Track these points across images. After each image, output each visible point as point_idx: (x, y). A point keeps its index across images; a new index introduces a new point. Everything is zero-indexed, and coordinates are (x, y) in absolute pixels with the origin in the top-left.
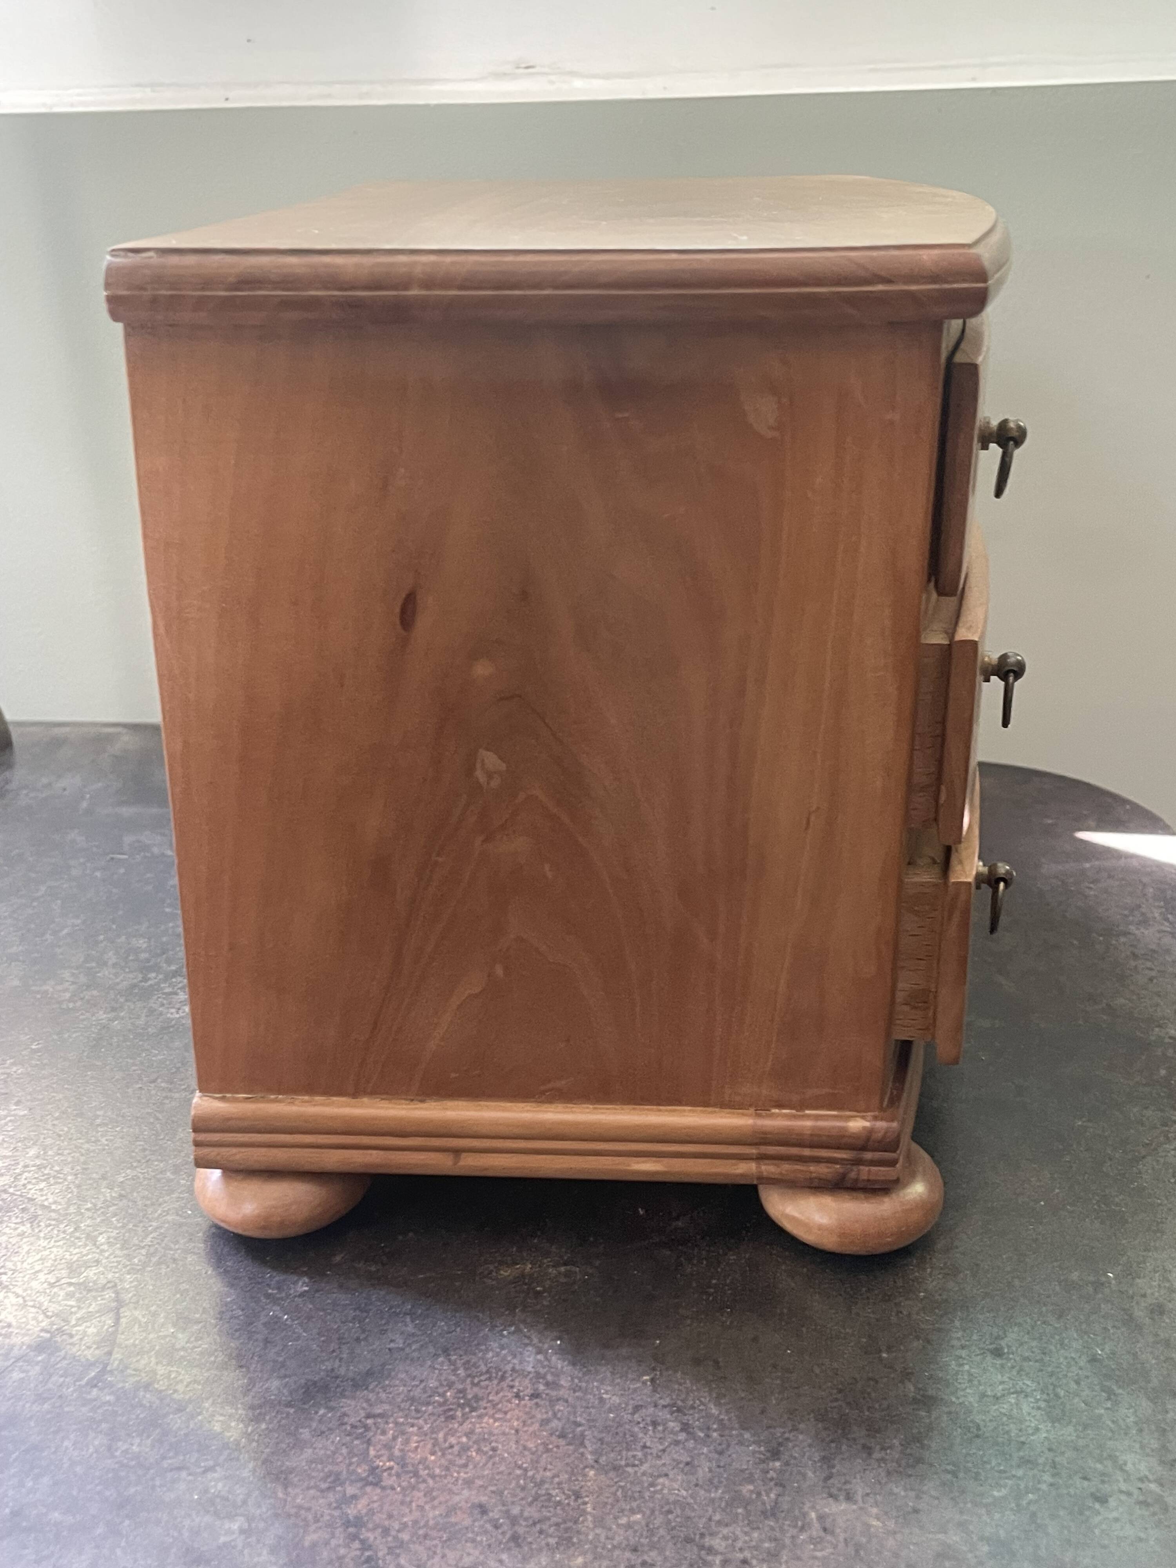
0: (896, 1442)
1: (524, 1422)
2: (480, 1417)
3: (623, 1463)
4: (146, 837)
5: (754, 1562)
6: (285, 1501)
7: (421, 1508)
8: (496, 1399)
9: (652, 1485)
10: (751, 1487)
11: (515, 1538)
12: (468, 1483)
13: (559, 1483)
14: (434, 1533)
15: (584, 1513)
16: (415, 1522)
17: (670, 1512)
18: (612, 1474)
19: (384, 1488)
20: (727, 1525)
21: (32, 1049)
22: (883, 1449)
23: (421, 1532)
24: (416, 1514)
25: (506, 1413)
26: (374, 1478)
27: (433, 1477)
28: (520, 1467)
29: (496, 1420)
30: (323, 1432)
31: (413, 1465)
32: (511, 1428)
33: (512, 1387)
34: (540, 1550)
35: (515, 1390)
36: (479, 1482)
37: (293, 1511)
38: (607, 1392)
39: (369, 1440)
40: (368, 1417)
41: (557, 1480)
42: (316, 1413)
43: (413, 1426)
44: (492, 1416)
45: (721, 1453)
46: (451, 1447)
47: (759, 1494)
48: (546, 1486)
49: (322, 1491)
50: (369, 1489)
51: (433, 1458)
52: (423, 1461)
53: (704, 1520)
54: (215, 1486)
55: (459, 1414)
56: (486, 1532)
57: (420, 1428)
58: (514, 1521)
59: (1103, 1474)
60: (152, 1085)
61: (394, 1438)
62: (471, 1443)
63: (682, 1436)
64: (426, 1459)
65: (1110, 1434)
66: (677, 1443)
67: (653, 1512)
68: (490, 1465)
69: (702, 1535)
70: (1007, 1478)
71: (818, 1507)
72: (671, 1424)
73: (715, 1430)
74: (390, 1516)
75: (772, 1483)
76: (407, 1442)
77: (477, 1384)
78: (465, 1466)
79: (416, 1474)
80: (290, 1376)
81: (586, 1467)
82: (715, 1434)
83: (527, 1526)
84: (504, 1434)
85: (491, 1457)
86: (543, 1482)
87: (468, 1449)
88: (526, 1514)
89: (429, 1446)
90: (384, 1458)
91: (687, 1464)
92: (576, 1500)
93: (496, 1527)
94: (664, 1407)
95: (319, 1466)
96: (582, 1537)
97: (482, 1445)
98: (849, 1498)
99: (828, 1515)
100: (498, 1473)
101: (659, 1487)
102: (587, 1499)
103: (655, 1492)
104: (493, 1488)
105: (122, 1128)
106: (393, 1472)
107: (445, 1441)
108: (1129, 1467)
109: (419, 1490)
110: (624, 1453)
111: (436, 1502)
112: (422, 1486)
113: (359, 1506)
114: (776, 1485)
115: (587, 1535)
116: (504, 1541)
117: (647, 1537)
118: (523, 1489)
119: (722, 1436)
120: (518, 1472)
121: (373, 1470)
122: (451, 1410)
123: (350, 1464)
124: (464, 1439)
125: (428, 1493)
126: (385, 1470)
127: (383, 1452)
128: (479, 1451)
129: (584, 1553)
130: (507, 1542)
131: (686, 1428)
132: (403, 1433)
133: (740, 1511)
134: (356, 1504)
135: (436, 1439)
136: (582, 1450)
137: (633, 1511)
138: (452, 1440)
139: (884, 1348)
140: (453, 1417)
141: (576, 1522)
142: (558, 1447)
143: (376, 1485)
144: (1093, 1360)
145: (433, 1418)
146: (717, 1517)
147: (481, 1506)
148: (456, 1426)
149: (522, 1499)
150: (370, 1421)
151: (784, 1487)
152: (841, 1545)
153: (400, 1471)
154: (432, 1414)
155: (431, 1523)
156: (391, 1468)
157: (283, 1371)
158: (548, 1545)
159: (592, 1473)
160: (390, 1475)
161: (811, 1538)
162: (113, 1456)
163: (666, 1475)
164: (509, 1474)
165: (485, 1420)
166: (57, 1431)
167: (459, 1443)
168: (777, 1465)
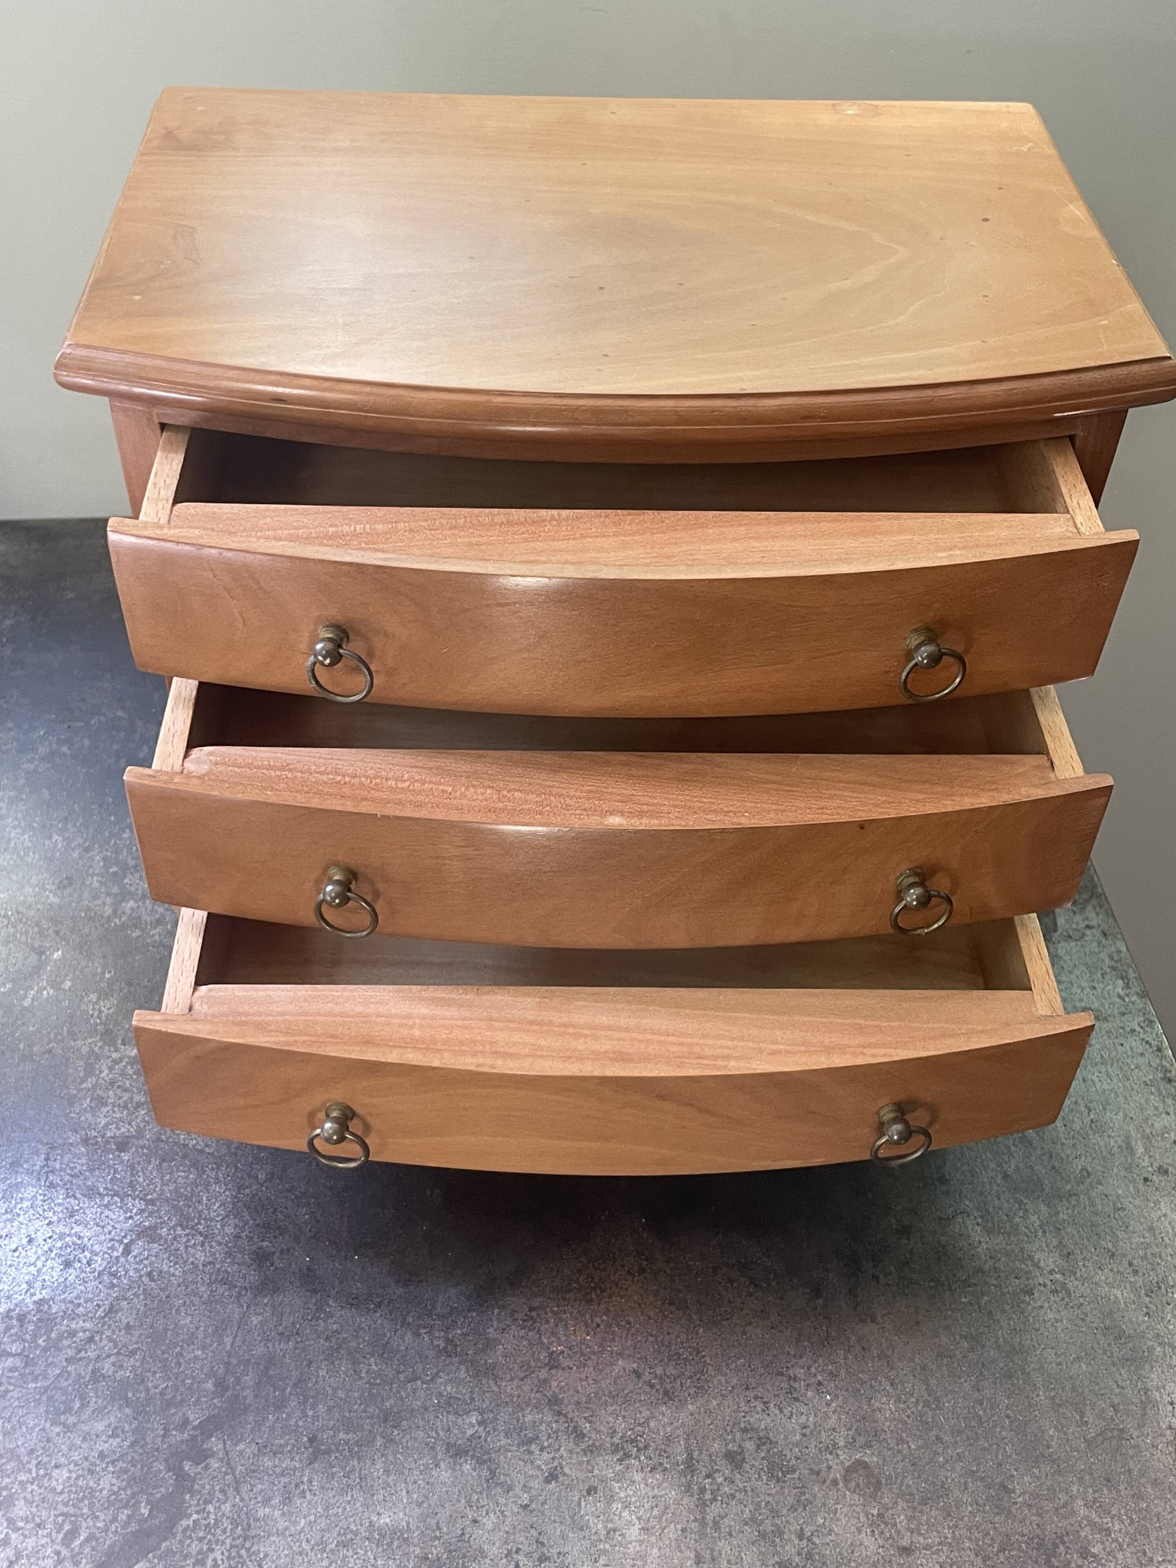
0: (892, 1268)
1: (641, 1295)
2: (611, 1295)
3: (719, 1318)
5: (826, 1383)
6: (500, 1392)
7: (595, 1381)
8: (616, 1278)
10: (809, 1323)
11: (666, 1393)
18: (714, 1329)
22: (885, 1276)
24: (594, 1387)
25: (626, 1290)
26: (554, 1362)
27: (595, 1353)
28: (651, 1335)
29: (621, 1297)
30: (504, 1329)
31: (577, 1346)
32: (635, 1302)
33: (623, 1266)
34: (686, 1400)
35: (626, 1269)
36: (627, 1352)
38: (691, 1260)
39: (539, 1330)
40: (531, 1309)
42: (493, 1313)
43: (565, 1312)
44: (618, 1294)
45: (782, 1298)
46: (598, 1325)
47: (815, 1328)
49: (522, 1379)
50: (553, 1371)
51: (589, 1337)
52: (584, 1342)
54: (445, 1389)
55: (594, 1296)
56: (646, 1392)
57: (571, 1314)
58: (661, 1380)
59: (1027, 1272)
61: (556, 1325)
62: (611, 1320)
63: (752, 1289)
64: (585, 1339)
65: (1026, 1239)
66: (750, 1295)
70: (968, 1287)
71: (855, 1331)
72: (743, 1280)
73: (773, 1280)
75: (822, 1317)
77: (599, 1268)
79: (582, 1354)
81: (695, 1327)
82: (774, 1283)
83: (671, 1383)
86: (670, 1344)
88: (667, 1373)
89: (583, 1328)
90: (555, 1344)
91: (762, 1311)
93: (652, 1386)
94: (734, 1265)
95: (512, 1359)
96: (710, 1384)
98: (873, 1320)
99: (864, 1336)
102: (704, 1353)
104: (639, 1356)
106: (565, 1355)
107: (592, 1321)
108: (1042, 1264)
110: (718, 1309)
111: (604, 1374)
112: (590, 1363)
113: (553, 1387)
114: (824, 1318)
116: (660, 1397)
118: (659, 1352)
119: (778, 1283)
121: (551, 1355)
122: (587, 1294)
123: (533, 1353)
124: (605, 1318)
126: (560, 1354)
129: (715, 1398)
130: (662, 1398)
131: (752, 1282)
132: (561, 1320)
133: (806, 1344)
134: (550, 1386)
135: (586, 1321)
136: (688, 1312)
138: (597, 1320)
140: (591, 1300)
142: (671, 1313)
143: (557, 1367)
145: (577, 1303)
148: (595, 1307)
150: (534, 1314)
151: (829, 1318)
156: (562, 1352)
158: (689, 1394)
160: (564, 1357)
161: (856, 1357)
162: (361, 1378)
163: (751, 1323)
164: (646, 1342)
165: (614, 1299)
166: (309, 1365)
167: (603, 1321)
168: (821, 1301)
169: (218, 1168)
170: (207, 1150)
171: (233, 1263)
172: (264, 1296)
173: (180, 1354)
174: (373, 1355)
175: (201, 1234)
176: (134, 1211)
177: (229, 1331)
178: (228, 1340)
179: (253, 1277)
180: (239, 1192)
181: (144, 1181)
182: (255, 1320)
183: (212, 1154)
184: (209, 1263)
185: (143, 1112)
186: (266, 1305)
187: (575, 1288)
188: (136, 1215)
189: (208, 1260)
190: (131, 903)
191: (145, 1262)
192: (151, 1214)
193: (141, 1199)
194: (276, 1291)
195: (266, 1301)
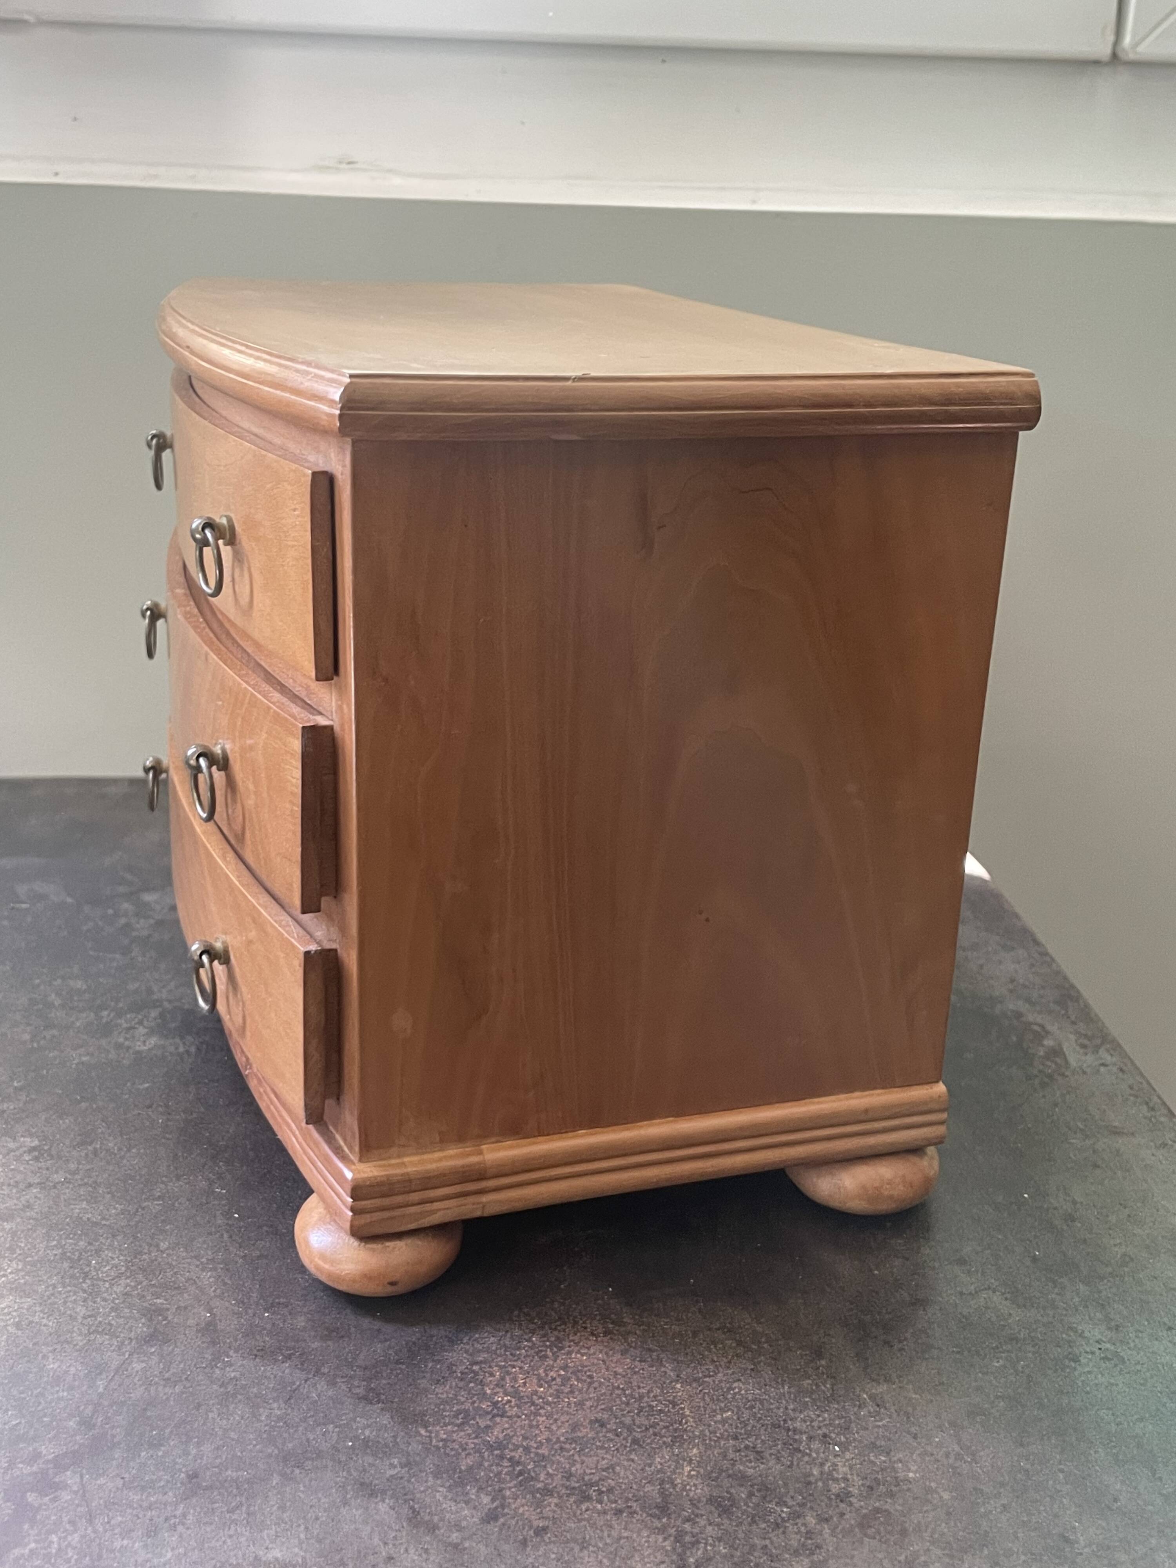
0: (908, 1335)
1: (607, 1354)
2: (569, 1353)
3: (700, 1375)
4: (39, 887)
6: (430, 1437)
7: (548, 1428)
8: (576, 1338)
9: (730, 1389)
10: (810, 1382)
11: (635, 1441)
12: (580, 1404)
13: (655, 1397)
14: (567, 1446)
15: (683, 1416)
16: (548, 1440)
17: (753, 1407)
18: (694, 1385)
19: (510, 1417)
20: (801, 1412)
21: (16, 1088)
22: (900, 1342)
23: (556, 1446)
24: (547, 1434)
25: (589, 1348)
26: (498, 1411)
27: (549, 1404)
28: (618, 1388)
29: (582, 1355)
30: (439, 1381)
31: (527, 1397)
32: (598, 1359)
33: (585, 1328)
34: (660, 1448)
35: (589, 1330)
36: (588, 1404)
37: (441, 1444)
38: (666, 1324)
39: (481, 1381)
40: (473, 1364)
41: (652, 1395)
42: (426, 1366)
43: (514, 1367)
44: (578, 1352)
45: (776, 1359)
46: (554, 1379)
47: (817, 1385)
48: (646, 1399)
49: (458, 1426)
50: (498, 1419)
51: (542, 1389)
52: (535, 1393)
53: (782, 1410)
54: (363, 1433)
55: (549, 1353)
56: (612, 1440)
57: (521, 1368)
58: (630, 1430)
59: (1069, 1342)
60: (150, 1110)
61: (503, 1379)
62: (569, 1375)
63: (740, 1350)
64: (537, 1392)
65: (1064, 1312)
66: (738, 1355)
67: (738, 1408)
68: (592, 1390)
69: (785, 1421)
70: (1000, 1352)
71: (867, 1390)
72: (728, 1342)
73: (765, 1343)
74: (525, 1438)
75: (825, 1376)
76: (515, 1379)
77: (555, 1329)
78: (572, 1392)
79: (533, 1404)
80: (389, 1340)
81: (671, 1382)
82: (765, 1346)
83: (641, 1432)
84: (593, 1364)
85: (590, 1384)
86: (641, 1397)
87: (569, 1379)
88: (637, 1422)
89: (535, 1381)
90: (501, 1394)
91: (752, 1370)
92: (674, 1407)
93: (617, 1435)
94: (718, 1329)
95: (448, 1408)
96: (690, 1434)
97: (579, 1374)
98: (888, 1380)
99: (877, 1394)
100: (602, 1395)
101: (737, 1390)
102: (682, 1406)
103: (735, 1394)
104: (603, 1407)
105: (139, 1149)
106: (513, 1404)
107: (547, 1375)
108: (1087, 1334)
109: (540, 1415)
110: (699, 1367)
111: (559, 1423)
112: (542, 1412)
113: (496, 1433)
114: (828, 1377)
115: (693, 1432)
116: (628, 1445)
117: (742, 1428)
118: (628, 1404)
119: (771, 1346)
120: (617, 1392)
121: (495, 1404)
122: (541, 1351)
123: (474, 1402)
124: (563, 1373)
125: (549, 1416)
126: (506, 1404)
127: (498, 1390)
128: (578, 1380)
130: (631, 1446)
131: (740, 1343)
132: (508, 1373)
133: (807, 1399)
134: (492, 1433)
135: (539, 1375)
136: (663, 1369)
137: (723, 1410)
138: (552, 1374)
139: (873, 1267)
140: (546, 1357)
141: (680, 1423)
142: (642, 1369)
143: (502, 1416)
144: (1034, 1259)
145: (529, 1360)
146: (792, 1407)
147: (597, 1421)
148: (551, 1362)
149: (629, 1412)
150: (476, 1368)
151: (834, 1378)
152: (895, 1415)
153: (518, 1402)
154: (526, 1356)
155: (562, 1439)
156: (509, 1401)
157: (382, 1337)
158: (664, 1443)
159: (678, 1386)
160: (510, 1406)
161: (870, 1412)
162: (259, 1421)
163: (739, 1380)
164: (611, 1394)
165: (573, 1356)
166: (198, 1407)
167: (559, 1375)
168: (823, 1362)
169: (114, 1236)
170: (104, 1222)
171: (118, 1316)
172: (152, 1346)
173: (42, 1394)
174: (275, 1400)
175: (85, 1291)
176: (9, 1271)
177: (104, 1376)
178: (101, 1384)
179: (141, 1328)
180: (135, 1257)
181: (26, 1245)
182: (137, 1366)
183: (109, 1226)
184: (90, 1316)
185: (35, 1191)
186: (152, 1354)
187: (526, 1346)
188: (10, 1273)
189: (89, 1313)
190: (55, 1032)
191: (14, 1314)
192: (28, 1274)
193: (20, 1260)
194: (166, 1341)
195: (153, 1350)
